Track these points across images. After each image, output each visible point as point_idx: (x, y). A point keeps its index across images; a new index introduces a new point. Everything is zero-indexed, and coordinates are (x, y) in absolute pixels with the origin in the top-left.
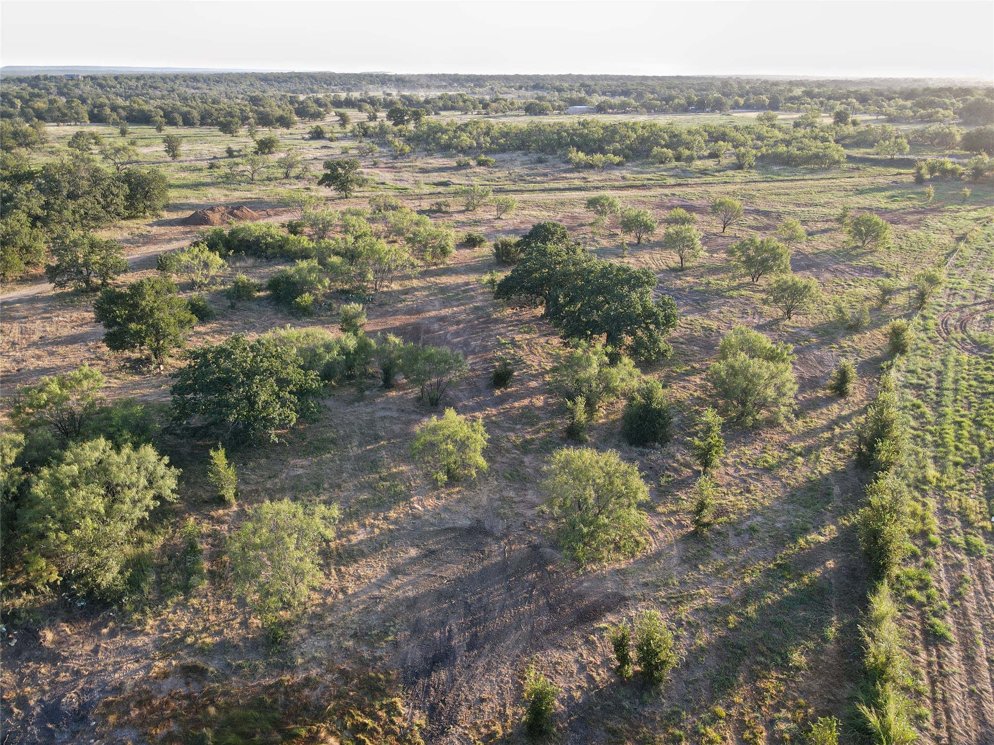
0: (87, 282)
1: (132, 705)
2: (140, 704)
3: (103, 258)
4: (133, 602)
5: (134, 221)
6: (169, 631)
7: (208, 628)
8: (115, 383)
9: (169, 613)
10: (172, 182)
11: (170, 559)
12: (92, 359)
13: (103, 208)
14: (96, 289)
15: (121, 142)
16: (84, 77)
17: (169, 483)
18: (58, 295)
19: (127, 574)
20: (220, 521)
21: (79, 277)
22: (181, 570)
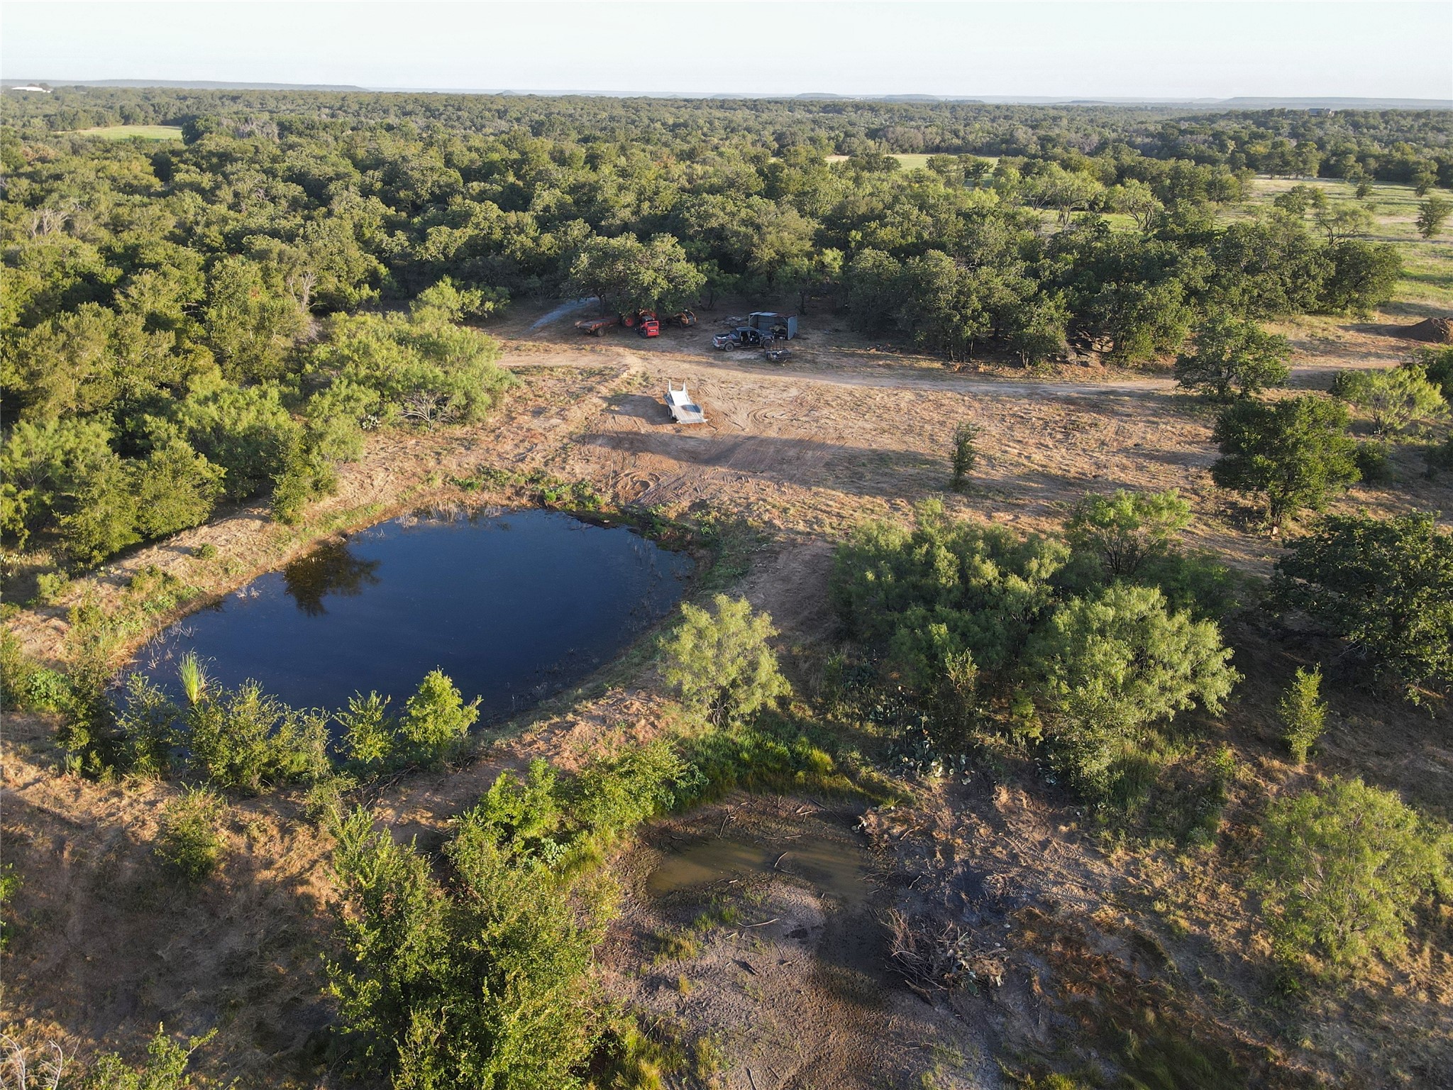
0: (1221, 389)
1: (1057, 936)
2: (1066, 941)
3: (1256, 360)
4: (1110, 815)
5: (1324, 319)
6: (1137, 877)
7: (1190, 908)
8: (1202, 530)
9: (1147, 855)
10: (1407, 270)
11: (1177, 789)
12: (1186, 490)
13: (1287, 292)
14: (1230, 400)
15: (1353, 205)
16: (1336, 113)
17: (1219, 686)
18: (1178, 398)
19: (1117, 776)
20: (1269, 775)
21: (1215, 378)
22: (1187, 811)
